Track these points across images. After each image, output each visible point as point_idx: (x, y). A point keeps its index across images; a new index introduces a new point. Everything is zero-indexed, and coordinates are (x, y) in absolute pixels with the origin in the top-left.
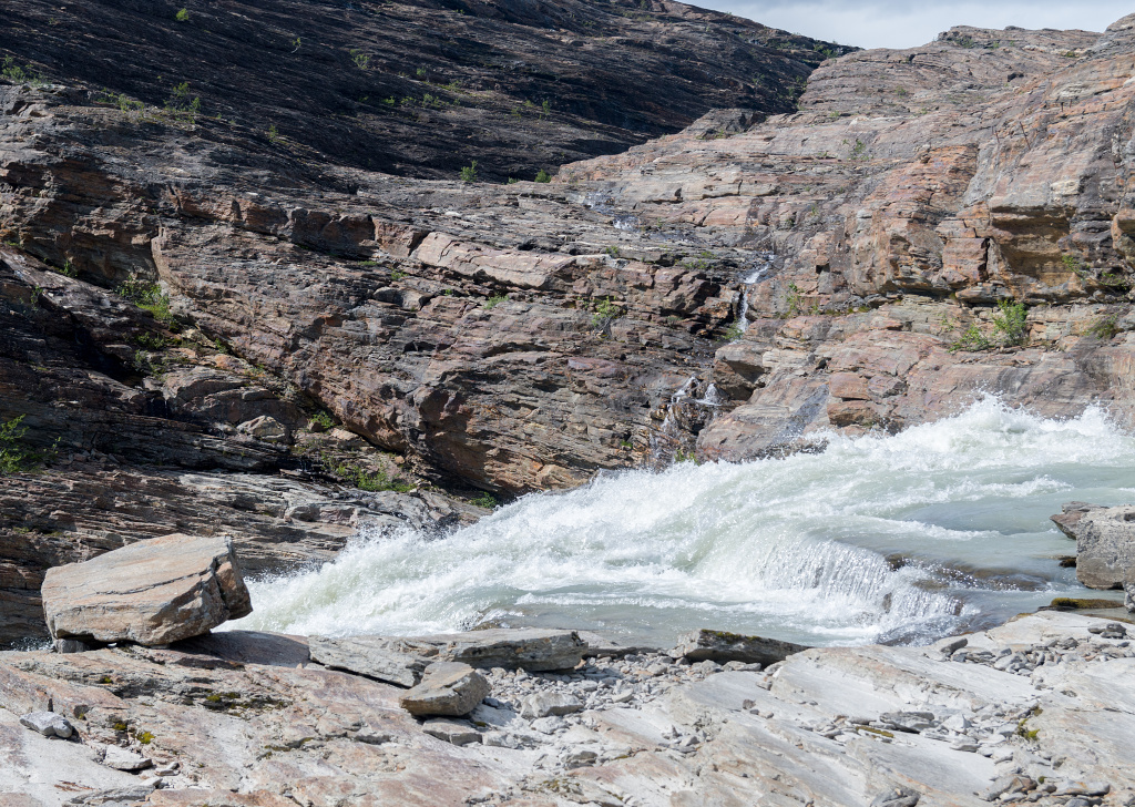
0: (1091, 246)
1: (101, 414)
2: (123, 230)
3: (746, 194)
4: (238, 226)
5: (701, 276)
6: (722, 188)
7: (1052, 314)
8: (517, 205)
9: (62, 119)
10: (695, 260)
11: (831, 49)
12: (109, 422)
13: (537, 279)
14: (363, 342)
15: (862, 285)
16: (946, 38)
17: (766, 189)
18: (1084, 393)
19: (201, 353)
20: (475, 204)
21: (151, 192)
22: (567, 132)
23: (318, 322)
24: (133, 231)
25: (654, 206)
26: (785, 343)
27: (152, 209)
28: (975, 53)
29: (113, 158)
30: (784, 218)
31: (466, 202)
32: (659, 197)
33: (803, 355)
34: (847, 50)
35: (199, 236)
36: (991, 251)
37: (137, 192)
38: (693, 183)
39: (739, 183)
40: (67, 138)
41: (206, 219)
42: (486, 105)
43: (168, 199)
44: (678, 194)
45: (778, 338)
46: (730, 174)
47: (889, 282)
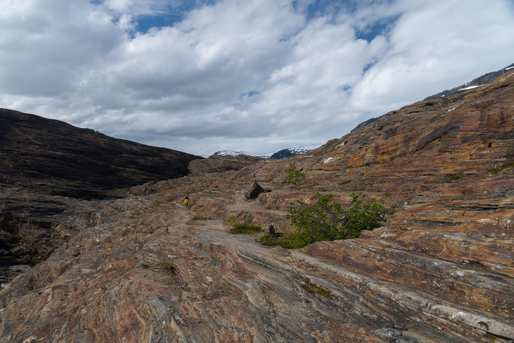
2: (14, 224)
4: (30, 224)
9: (6, 206)
14: (43, 244)
19: (22, 244)
21: (18, 218)
23: (37, 241)
24: (15, 224)
27: (18, 221)
29: (13, 213)
35: (25, 225)
37: (16, 218)
40: (6, 210)
41: (26, 222)
43: (21, 219)
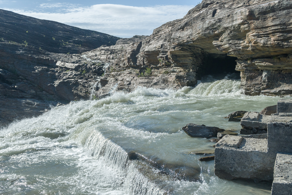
0: (164, 57)
1: (4, 90)
3: (106, 54)
5: (99, 67)
6: (102, 54)
7: (156, 70)
8: (72, 57)
10: (98, 64)
11: (119, 38)
12: (6, 91)
13: (74, 67)
15: (123, 66)
16: (134, 37)
17: (109, 53)
18: (163, 84)
20: (66, 57)
22: (83, 49)
25: (93, 57)
26: (111, 76)
28: (138, 39)
30: (111, 58)
31: (65, 57)
32: (93, 55)
33: (113, 78)
34: (121, 38)
36: (145, 60)
38: (98, 53)
39: (105, 53)
42: (72, 45)
44: (96, 55)
45: (110, 76)
46: (103, 52)
47: (127, 66)
